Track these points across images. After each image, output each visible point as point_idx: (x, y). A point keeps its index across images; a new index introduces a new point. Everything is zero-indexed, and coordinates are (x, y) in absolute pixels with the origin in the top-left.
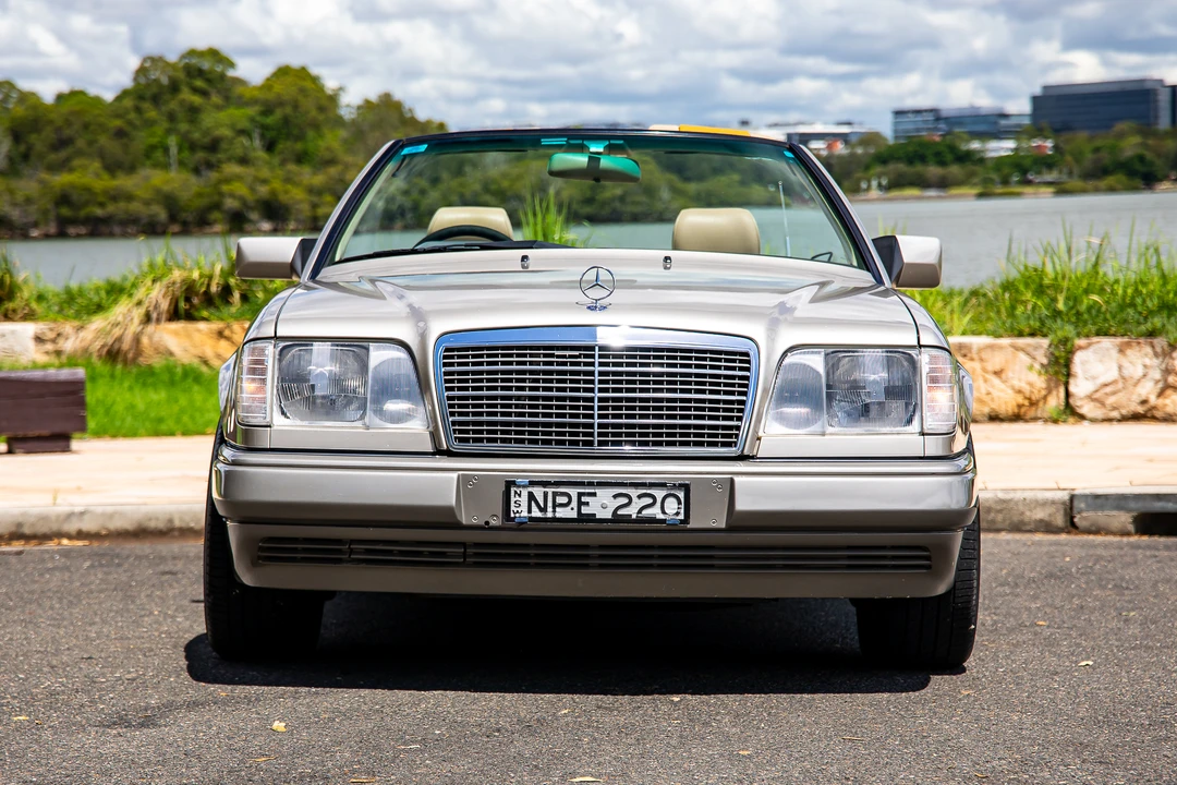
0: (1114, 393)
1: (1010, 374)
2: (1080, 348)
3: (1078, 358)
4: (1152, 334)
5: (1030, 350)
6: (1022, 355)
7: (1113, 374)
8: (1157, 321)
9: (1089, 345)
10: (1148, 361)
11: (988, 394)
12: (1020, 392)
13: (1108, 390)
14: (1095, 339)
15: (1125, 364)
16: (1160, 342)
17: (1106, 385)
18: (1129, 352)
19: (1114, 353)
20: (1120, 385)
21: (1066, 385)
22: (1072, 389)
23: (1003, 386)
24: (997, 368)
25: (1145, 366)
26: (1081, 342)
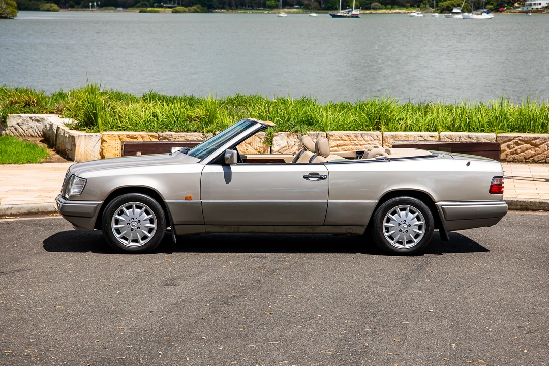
0: (285, 150)
1: (253, 144)
2: (275, 136)
3: (275, 138)
4: (296, 131)
5: (260, 136)
6: (257, 137)
7: (285, 144)
8: (298, 127)
9: (278, 134)
10: (296, 140)
11: (247, 150)
12: (256, 150)
13: (284, 149)
14: (280, 132)
15: (289, 140)
16: (299, 134)
17: (283, 147)
18: (290, 137)
19: (285, 137)
20: (287, 148)
21: (271, 147)
22: (272, 148)
23: (251, 148)
24: (250, 142)
25: (295, 142)
26: (275, 134)
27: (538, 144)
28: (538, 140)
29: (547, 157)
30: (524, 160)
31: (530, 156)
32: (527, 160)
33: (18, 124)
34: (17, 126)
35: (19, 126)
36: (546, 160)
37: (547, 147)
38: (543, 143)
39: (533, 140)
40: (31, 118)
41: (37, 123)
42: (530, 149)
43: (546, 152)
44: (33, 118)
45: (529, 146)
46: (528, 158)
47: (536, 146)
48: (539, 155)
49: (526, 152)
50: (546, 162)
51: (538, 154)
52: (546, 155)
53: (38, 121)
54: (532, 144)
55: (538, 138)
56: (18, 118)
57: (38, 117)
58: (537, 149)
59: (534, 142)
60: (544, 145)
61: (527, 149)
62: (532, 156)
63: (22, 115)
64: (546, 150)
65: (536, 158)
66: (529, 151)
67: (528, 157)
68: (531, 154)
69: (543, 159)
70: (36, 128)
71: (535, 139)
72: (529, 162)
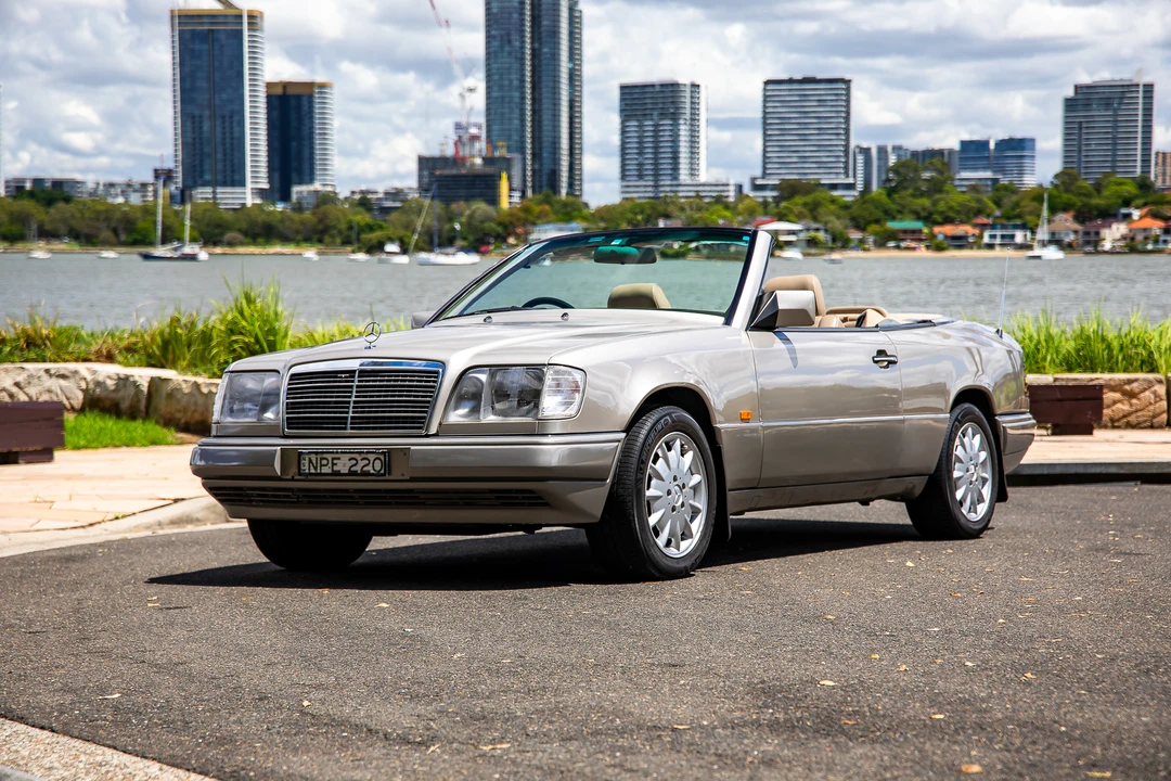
27: (1137, 390)
28: (1135, 385)
29: (1154, 417)
30: (1110, 424)
31: (1121, 415)
32: (1116, 424)
33: (17, 384)
34: (15, 390)
35: (21, 388)
36: (1152, 423)
37: (1152, 396)
38: (1145, 390)
39: (1125, 384)
40: (47, 371)
41: (62, 382)
42: (1120, 401)
43: (1151, 408)
44: (52, 372)
45: (1117, 396)
46: (1118, 420)
47: (1132, 395)
48: (1139, 414)
49: (1114, 408)
50: (1152, 427)
51: (1137, 411)
52: (1151, 414)
53: (63, 377)
54: (1124, 393)
55: (1136, 380)
56: (18, 371)
57: (66, 369)
58: (1134, 401)
59: (1127, 387)
60: (1147, 393)
61: (1115, 402)
62: (1125, 416)
63: (26, 365)
64: (1151, 404)
65: (1132, 419)
66: (1119, 406)
67: (1116, 417)
68: (1123, 410)
69: (1145, 421)
70: (59, 392)
71: (1130, 382)
72: (1119, 427)
